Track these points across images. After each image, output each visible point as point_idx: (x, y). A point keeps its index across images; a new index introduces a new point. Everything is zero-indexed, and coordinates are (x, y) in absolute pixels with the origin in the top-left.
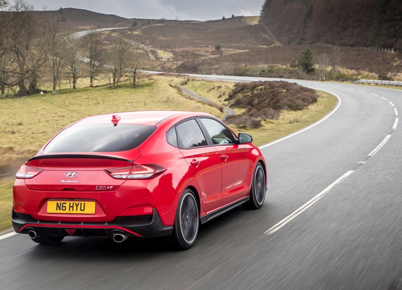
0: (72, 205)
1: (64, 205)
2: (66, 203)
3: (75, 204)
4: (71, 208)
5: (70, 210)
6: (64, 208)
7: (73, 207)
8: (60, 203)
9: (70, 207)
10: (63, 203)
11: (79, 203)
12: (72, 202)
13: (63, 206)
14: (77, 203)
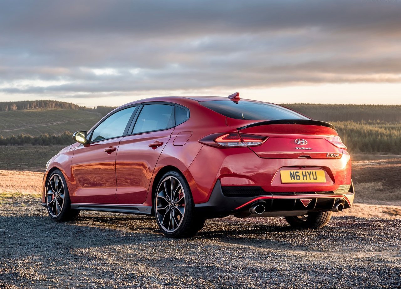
0: (304, 174)
1: (297, 174)
2: (298, 172)
3: (307, 173)
4: (305, 177)
5: (304, 179)
6: (298, 178)
7: (306, 176)
8: (293, 172)
9: (303, 176)
10: (296, 172)
11: (310, 172)
12: (304, 171)
13: (297, 176)
14: (309, 171)
